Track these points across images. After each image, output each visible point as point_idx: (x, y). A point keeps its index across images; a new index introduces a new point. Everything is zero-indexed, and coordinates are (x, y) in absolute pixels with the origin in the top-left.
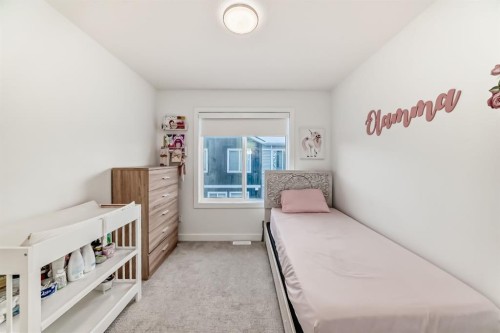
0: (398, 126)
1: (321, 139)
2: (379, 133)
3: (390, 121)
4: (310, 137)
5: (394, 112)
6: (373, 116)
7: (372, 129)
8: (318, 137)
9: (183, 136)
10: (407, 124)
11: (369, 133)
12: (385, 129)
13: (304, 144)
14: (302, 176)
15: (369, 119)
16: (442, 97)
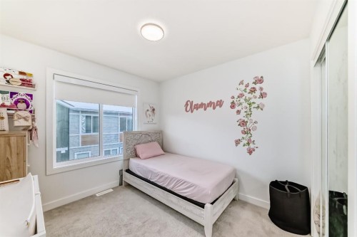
0: (201, 110)
1: (155, 111)
2: (192, 112)
3: (197, 107)
4: (149, 109)
5: (200, 103)
6: (189, 103)
7: (188, 109)
8: (154, 110)
9: (31, 96)
10: (205, 109)
11: (186, 111)
12: (195, 110)
13: (146, 114)
14: (147, 134)
15: (187, 104)
16: (218, 101)
